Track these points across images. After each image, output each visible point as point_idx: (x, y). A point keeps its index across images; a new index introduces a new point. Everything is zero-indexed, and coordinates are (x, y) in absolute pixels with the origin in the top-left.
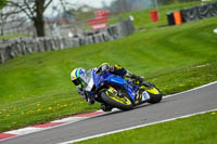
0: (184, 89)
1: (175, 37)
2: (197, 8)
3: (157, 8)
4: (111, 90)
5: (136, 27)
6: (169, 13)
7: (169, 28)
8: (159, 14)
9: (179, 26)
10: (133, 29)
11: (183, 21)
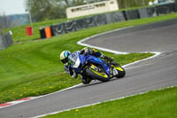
0: (53, 90)
1: (46, 48)
2: (64, 24)
3: (32, 24)
4: (93, 67)
5: (14, 40)
6: (41, 28)
7: (41, 40)
8: (33, 30)
9: (49, 39)
10: (12, 42)
11: (53, 34)
